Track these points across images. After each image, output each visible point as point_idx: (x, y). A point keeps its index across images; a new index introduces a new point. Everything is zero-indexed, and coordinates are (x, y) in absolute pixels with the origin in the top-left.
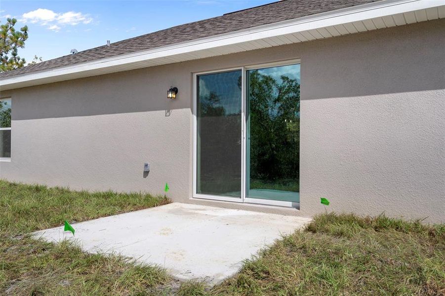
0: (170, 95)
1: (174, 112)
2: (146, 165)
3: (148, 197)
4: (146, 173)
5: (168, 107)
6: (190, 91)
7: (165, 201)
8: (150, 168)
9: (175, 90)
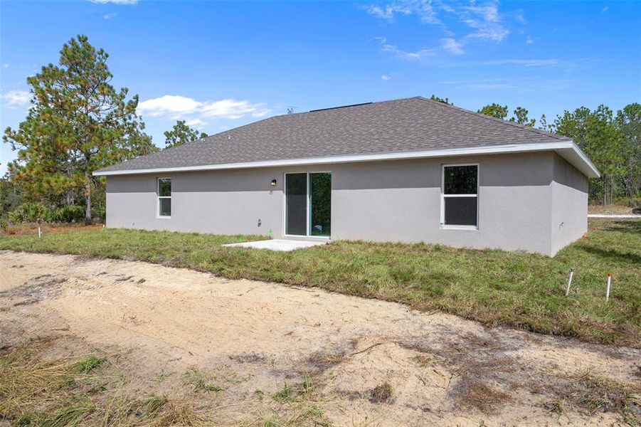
0: (272, 184)
1: (274, 192)
2: (260, 220)
3: (261, 236)
4: (259, 224)
5: (271, 189)
6: (283, 181)
7: (270, 238)
8: (262, 221)
9: (275, 181)
